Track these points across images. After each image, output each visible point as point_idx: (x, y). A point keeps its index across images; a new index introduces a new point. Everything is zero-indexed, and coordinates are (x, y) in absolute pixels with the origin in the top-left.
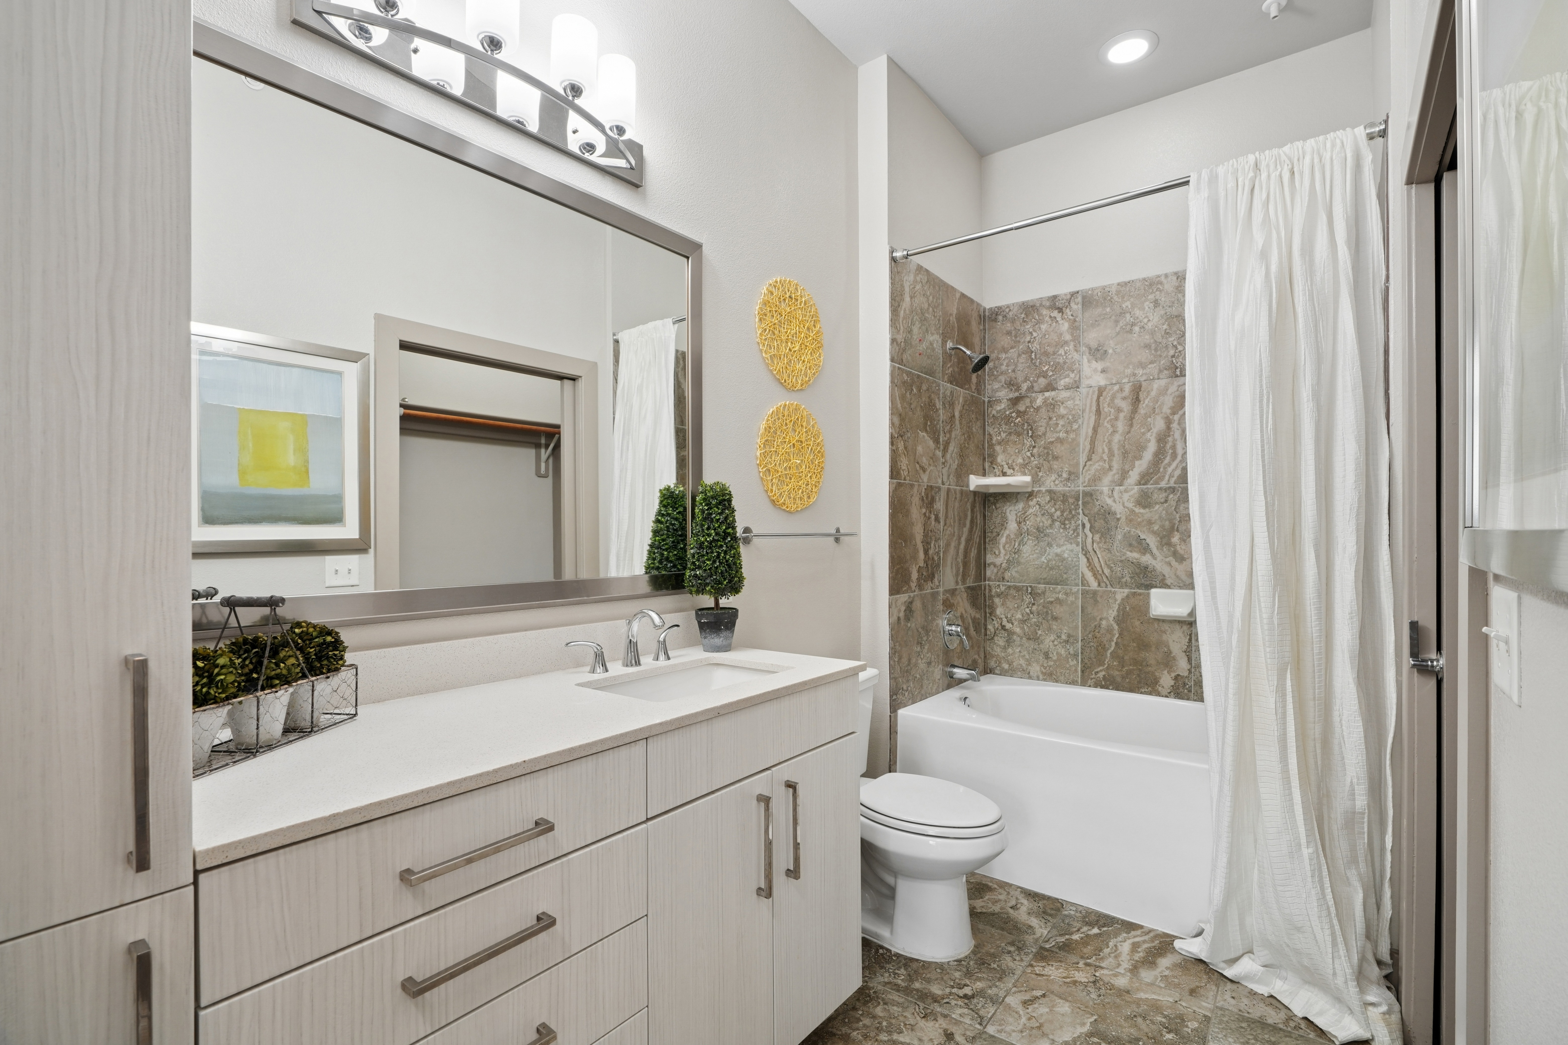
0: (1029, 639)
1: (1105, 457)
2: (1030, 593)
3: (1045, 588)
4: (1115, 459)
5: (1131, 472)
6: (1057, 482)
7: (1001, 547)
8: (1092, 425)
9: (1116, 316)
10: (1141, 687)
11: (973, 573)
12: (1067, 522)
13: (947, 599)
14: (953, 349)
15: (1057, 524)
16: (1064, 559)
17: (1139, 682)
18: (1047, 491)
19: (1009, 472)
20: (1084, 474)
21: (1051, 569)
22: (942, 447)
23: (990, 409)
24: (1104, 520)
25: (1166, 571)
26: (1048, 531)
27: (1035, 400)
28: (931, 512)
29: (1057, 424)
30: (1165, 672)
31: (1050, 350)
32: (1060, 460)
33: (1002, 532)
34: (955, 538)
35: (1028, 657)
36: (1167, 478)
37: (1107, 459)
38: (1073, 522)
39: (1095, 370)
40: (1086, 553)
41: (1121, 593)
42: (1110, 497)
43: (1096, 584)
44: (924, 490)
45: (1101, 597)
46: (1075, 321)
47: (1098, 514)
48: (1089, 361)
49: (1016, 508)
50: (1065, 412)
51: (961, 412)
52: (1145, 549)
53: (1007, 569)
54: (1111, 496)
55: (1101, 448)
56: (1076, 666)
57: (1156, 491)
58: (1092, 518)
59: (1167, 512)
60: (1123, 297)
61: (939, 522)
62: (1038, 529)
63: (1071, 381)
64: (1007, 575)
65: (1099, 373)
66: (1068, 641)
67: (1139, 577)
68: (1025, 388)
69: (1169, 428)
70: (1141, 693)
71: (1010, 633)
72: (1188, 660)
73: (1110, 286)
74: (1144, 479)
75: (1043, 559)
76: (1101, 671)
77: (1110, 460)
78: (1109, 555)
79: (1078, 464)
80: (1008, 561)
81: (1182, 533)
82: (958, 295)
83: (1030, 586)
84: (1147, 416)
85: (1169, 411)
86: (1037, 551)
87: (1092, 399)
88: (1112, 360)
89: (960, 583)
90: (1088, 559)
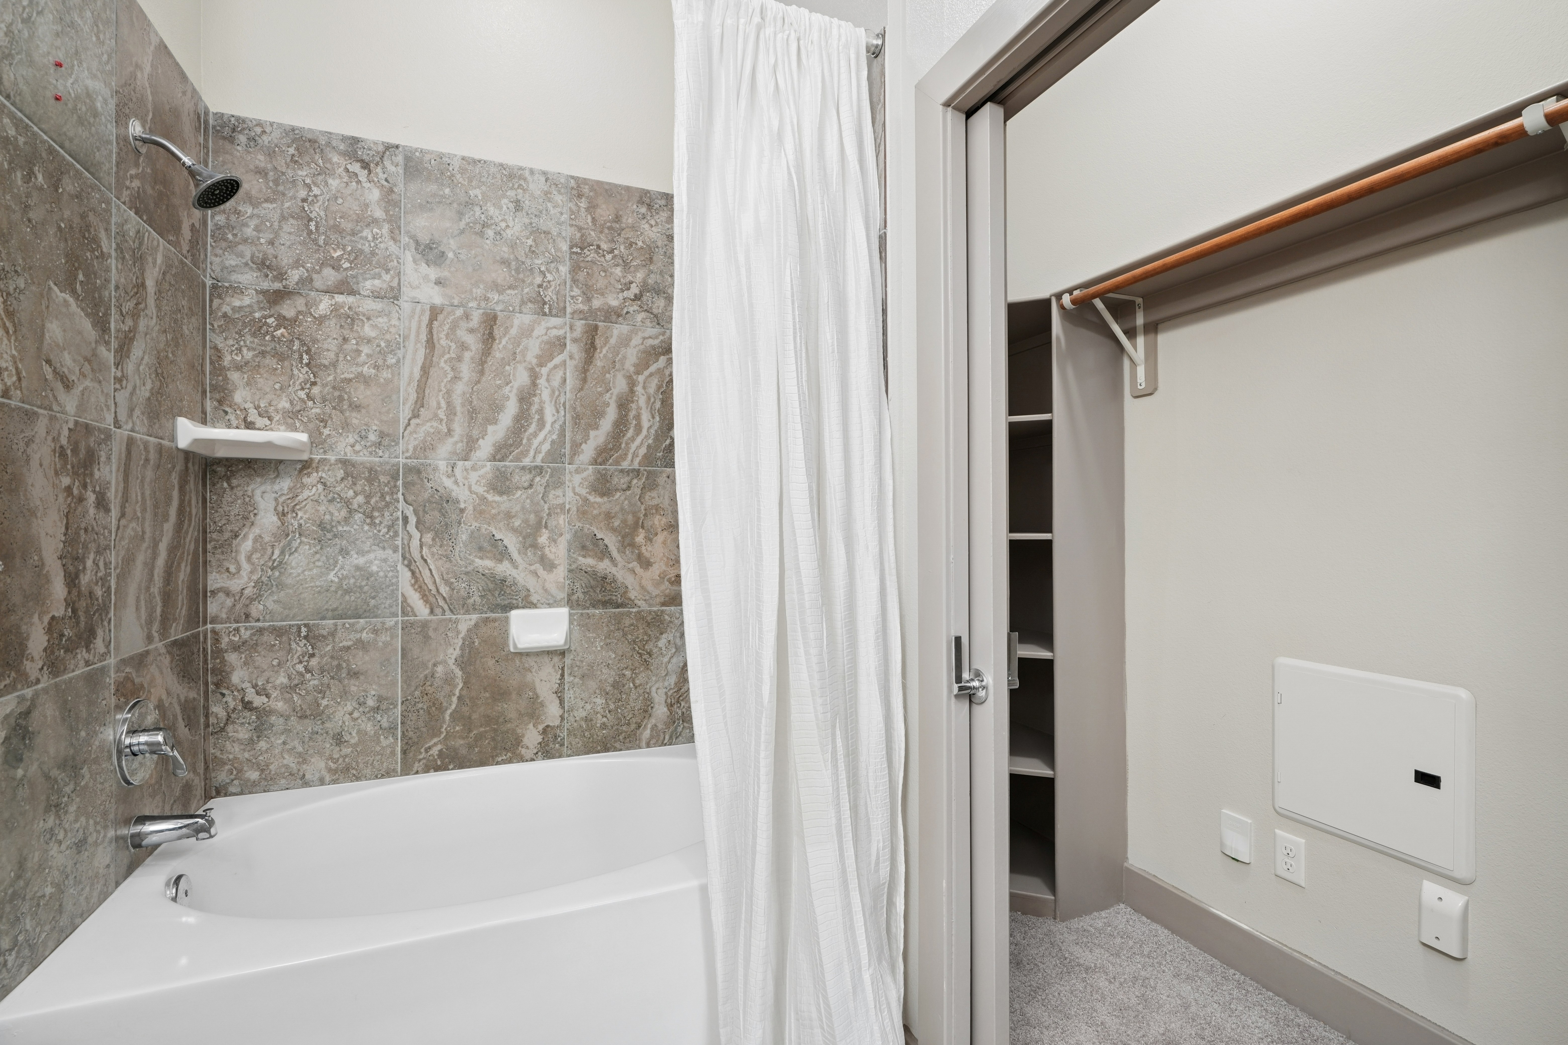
0: (303, 717)
1: (441, 414)
2: (306, 637)
3: (336, 625)
4: (457, 419)
5: (481, 441)
6: (358, 447)
7: (242, 558)
8: (420, 363)
9: (460, 204)
10: (496, 756)
11: (184, 612)
12: (376, 514)
13: (128, 678)
14: (144, 141)
15: (358, 517)
16: (371, 575)
17: (495, 748)
18: (340, 461)
19: (261, 422)
20: (406, 439)
21: (347, 592)
22: (114, 344)
23: (216, 302)
24: (440, 511)
25: (531, 583)
26: (340, 528)
27: (316, 304)
28: (85, 486)
29: (358, 352)
30: (531, 726)
31: (347, 225)
32: (363, 411)
33: (246, 530)
34: (145, 545)
35: (300, 749)
36: (532, 453)
37: (444, 417)
38: (387, 514)
39: (426, 278)
40: (409, 564)
41: (466, 622)
42: (448, 476)
43: (427, 611)
44: (65, 432)
45: (435, 630)
46: (391, 191)
47: (430, 502)
48: (415, 261)
49: (276, 487)
50: (373, 334)
51: (158, 284)
52: (503, 554)
53: (257, 597)
54: (451, 475)
55: (435, 400)
56: (393, 747)
57: (517, 471)
58: (421, 509)
59: (532, 501)
60: (470, 181)
61: (107, 510)
62: (321, 526)
63: (385, 286)
64: (256, 609)
65: (433, 285)
66: (378, 708)
67: (493, 595)
68: (296, 278)
69: (534, 384)
70: (498, 763)
71: (263, 714)
72: (560, 703)
73: (451, 156)
74: (501, 452)
75: (331, 576)
76: (435, 744)
77: (450, 421)
78: (448, 565)
79: (396, 421)
80: (258, 583)
81: (552, 531)
82: (155, 41)
83: (306, 625)
84: (504, 363)
85: (534, 361)
86: (320, 564)
87: (420, 322)
88: (453, 269)
89: (157, 638)
90: (413, 573)
